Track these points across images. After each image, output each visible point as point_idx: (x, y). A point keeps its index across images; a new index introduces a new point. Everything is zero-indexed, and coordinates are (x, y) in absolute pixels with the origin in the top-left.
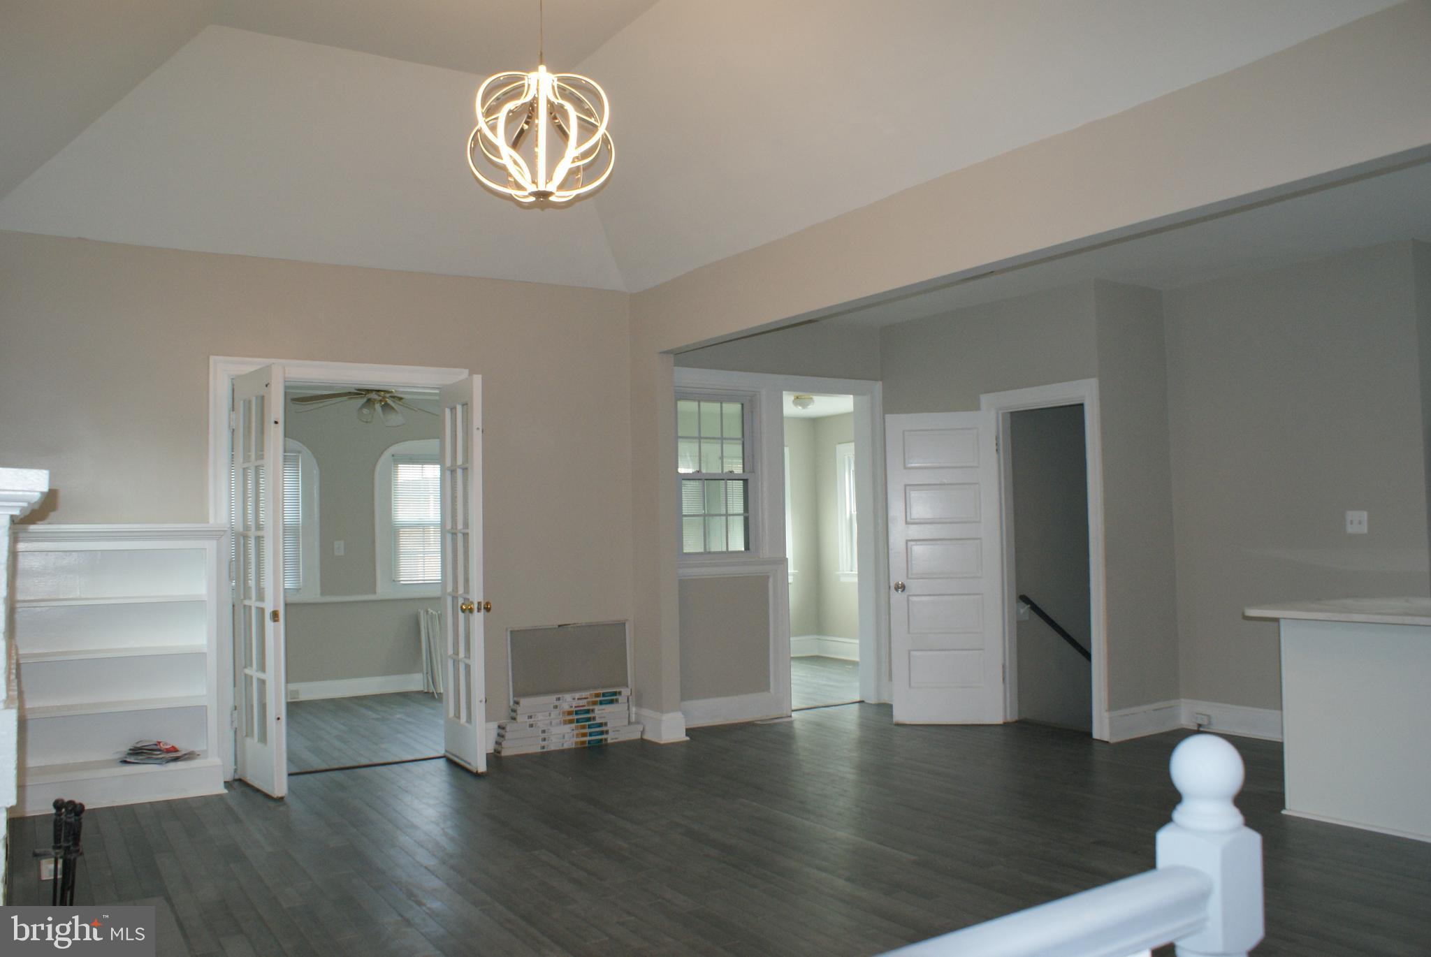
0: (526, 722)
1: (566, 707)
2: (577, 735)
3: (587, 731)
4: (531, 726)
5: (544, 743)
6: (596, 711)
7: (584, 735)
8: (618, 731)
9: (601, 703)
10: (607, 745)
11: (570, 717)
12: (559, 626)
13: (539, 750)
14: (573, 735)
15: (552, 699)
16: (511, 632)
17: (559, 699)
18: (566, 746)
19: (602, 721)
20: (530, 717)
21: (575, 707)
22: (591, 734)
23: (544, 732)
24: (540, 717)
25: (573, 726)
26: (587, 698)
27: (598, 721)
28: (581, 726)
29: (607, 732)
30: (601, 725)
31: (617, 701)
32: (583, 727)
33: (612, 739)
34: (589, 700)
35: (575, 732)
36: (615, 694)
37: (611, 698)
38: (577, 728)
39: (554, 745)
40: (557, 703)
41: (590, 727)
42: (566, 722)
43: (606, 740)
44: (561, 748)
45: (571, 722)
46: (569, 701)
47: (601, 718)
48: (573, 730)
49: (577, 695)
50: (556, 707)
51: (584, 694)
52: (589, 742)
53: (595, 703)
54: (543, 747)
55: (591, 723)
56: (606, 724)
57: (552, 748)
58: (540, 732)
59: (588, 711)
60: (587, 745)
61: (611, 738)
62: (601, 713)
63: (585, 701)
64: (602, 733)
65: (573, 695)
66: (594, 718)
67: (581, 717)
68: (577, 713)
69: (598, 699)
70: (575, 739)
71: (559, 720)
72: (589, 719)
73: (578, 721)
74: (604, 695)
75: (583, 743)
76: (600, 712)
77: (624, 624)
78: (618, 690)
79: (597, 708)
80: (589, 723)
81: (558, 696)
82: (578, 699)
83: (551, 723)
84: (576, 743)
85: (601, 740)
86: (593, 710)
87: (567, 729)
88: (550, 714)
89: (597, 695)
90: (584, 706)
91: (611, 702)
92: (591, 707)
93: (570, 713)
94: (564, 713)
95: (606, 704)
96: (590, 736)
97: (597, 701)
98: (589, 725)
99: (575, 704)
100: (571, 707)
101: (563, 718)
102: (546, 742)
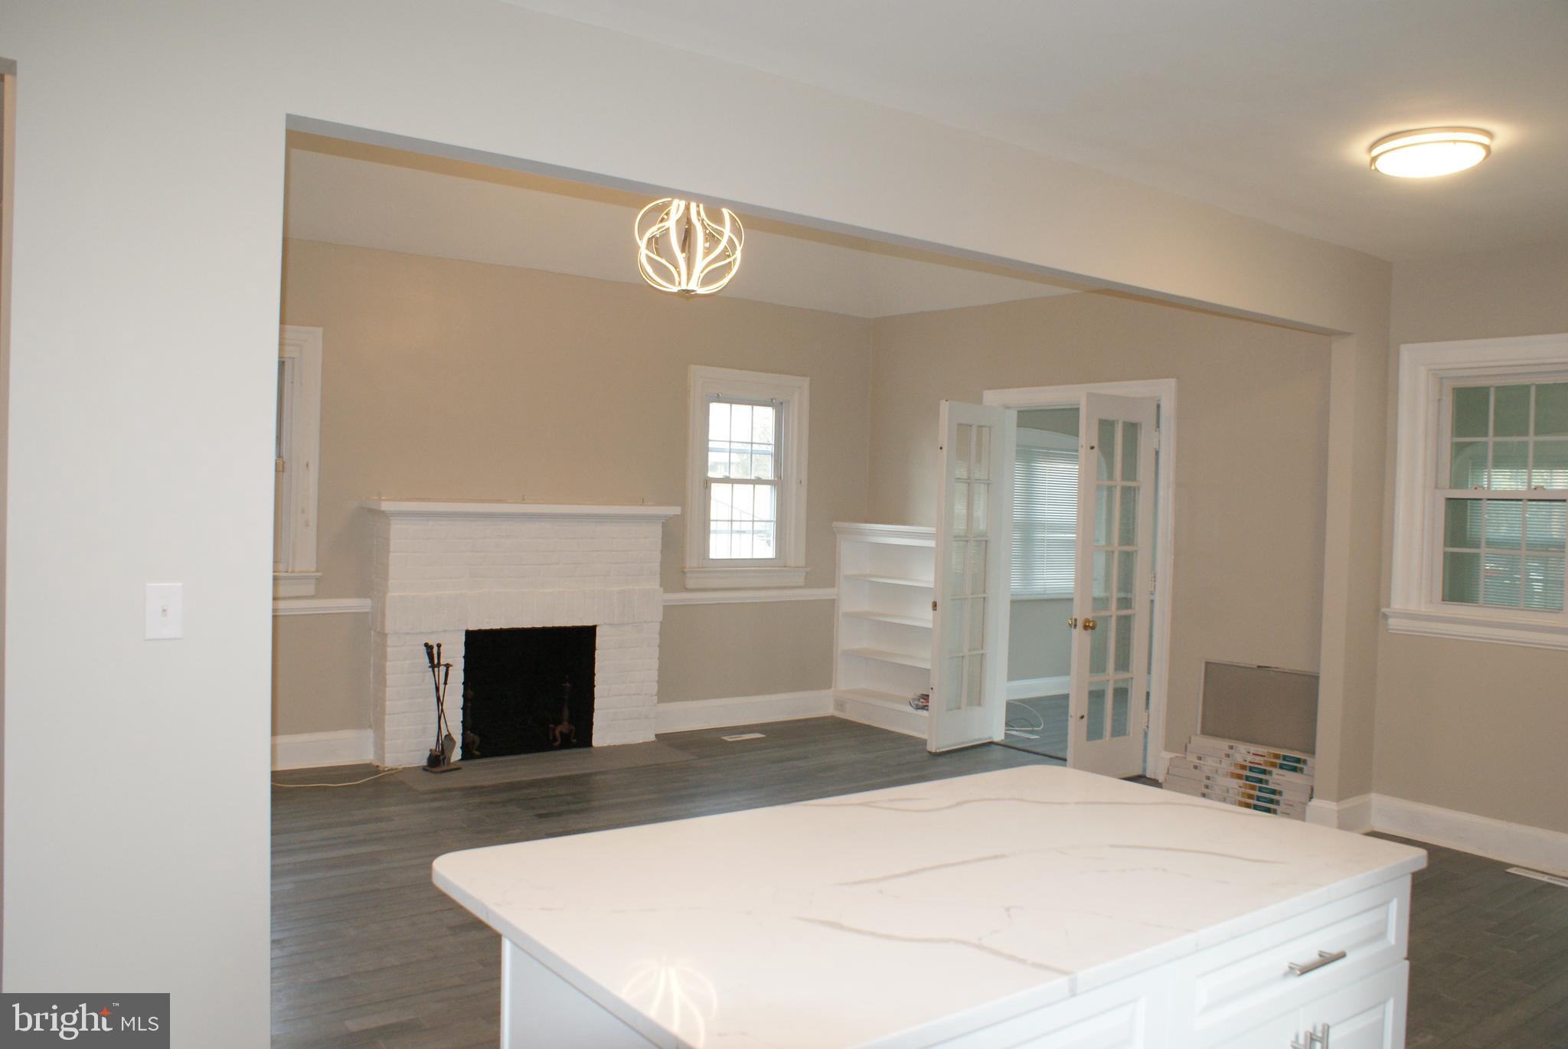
0: (1192, 762)
1: (1240, 760)
2: (1244, 795)
3: (1257, 793)
4: (1196, 767)
6: (1274, 776)
7: (1251, 797)
9: (1281, 767)
11: (1240, 772)
12: (1259, 667)
14: (1239, 792)
15: (1223, 745)
16: (1207, 663)
17: (1231, 748)
20: (1200, 758)
21: (1250, 762)
22: (1258, 798)
23: (1208, 778)
24: (1210, 763)
25: (1241, 782)
26: (1264, 756)
27: (1271, 786)
28: (1250, 785)
29: (1277, 803)
30: (1274, 792)
31: (1301, 770)
32: (1253, 788)
34: (1265, 759)
35: (1243, 790)
36: (1298, 760)
37: (1294, 766)
38: (1245, 786)
40: (1230, 752)
41: (1261, 790)
42: (1233, 775)
45: (1239, 777)
46: (1244, 753)
47: (1273, 783)
48: (1240, 787)
49: (1253, 749)
50: (1228, 756)
51: (1261, 750)
53: (1274, 765)
55: (1263, 786)
56: (1280, 793)
58: (1205, 777)
59: (1264, 772)
62: (1279, 779)
63: (1262, 759)
64: (1272, 801)
65: (1247, 747)
66: (1267, 782)
67: (1254, 775)
68: (1251, 769)
69: (1277, 761)
70: (1240, 798)
71: (1224, 771)
72: (1260, 781)
73: (1247, 778)
74: (1285, 758)
76: (1277, 777)
78: (1303, 758)
79: (1275, 771)
80: (1260, 785)
81: (1231, 744)
82: (1254, 754)
83: (1217, 771)
86: (1270, 773)
87: (1235, 783)
88: (1221, 762)
89: (1277, 756)
90: (1260, 764)
91: (1294, 769)
92: (1268, 768)
93: (1243, 767)
94: (1236, 765)
95: (1287, 769)
96: (1258, 800)
97: (1276, 763)
98: (1260, 787)
99: (1250, 758)
100: (1245, 761)
101: (1232, 769)
102: (1207, 790)
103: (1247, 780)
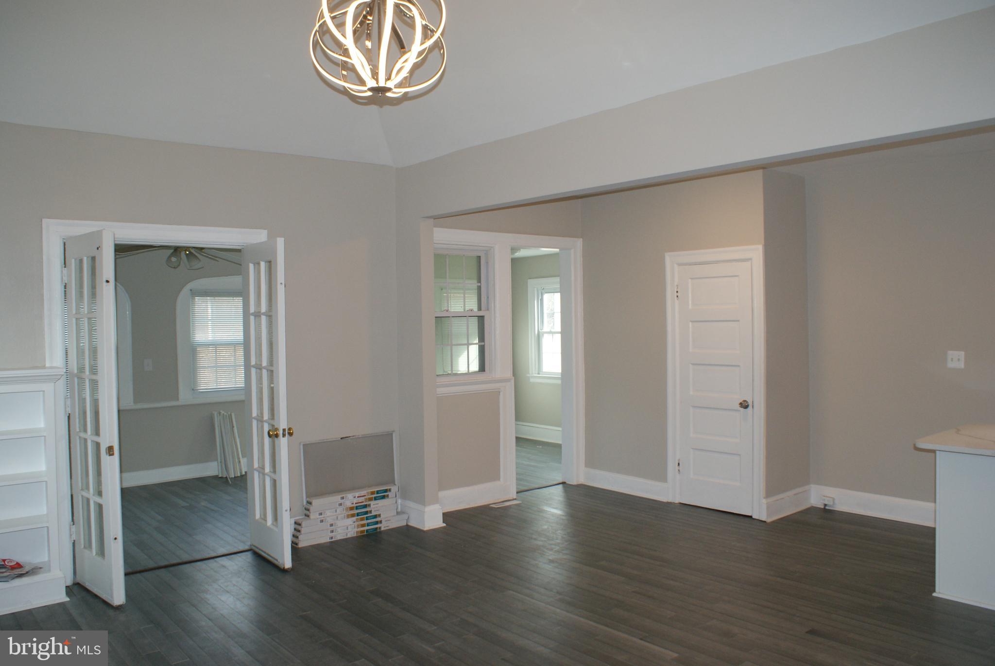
0: (318, 519)
1: (349, 504)
2: (358, 526)
3: (365, 522)
4: (322, 521)
5: (332, 535)
7: (363, 526)
8: (390, 520)
9: (376, 499)
10: (381, 532)
11: (352, 512)
12: (341, 438)
13: (329, 540)
14: (355, 526)
15: (337, 498)
16: (304, 445)
17: (343, 498)
18: (349, 536)
19: (377, 513)
20: (321, 514)
21: (356, 503)
22: (368, 525)
23: (332, 525)
24: (328, 513)
25: (354, 519)
26: (365, 496)
27: (373, 513)
28: (361, 518)
29: (381, 522)
30: (375, 516)
31: (388, 496)
32: (362, 519)
33: (385, 527)
34: (366, 497)
35: (356, 524)
36: (386, 491)
37: (382, 495)
38: (357, 520)
39: (339, 536)
40: (342, 501)
41: (367, 518)
42: (348, 516)
43: (380, 528)
44: (345, 537)
45: (353, 515)
46: (351, 499)
47: (375, 511)
48: (354, 522)
49: (357, 494)
50: (341, 505)
51: (362, 493)
52: (367, 531)
53: (370, 499)
54: (332, 538)
55: (369, 515)
56: (379, 515)
57: (339, 537)
58: (329, 526)
59: (365, 506)
60: (366, 533)
61: (383, 527)
62: (376, 507)
63: (364, 498)
64: (377, 523)
65: (353, 494)
66: (371, 512)
67: (361, 511)
68: (357, 508)
69: (374, 496)
70: (356, 529)
71: (343, 515)
72: (366, 513)
73: (358, 515)
74: (378, 492)
75: (362, 532)
76: (374, 506)
77: (392, 434)
78: (388, 488)
79: (372, 503)
80: (367, 515)
81: (342, 496)
82: (358, 497)
83: (337, 517)
84: (357, 532)
85: (377, 528)
86: (369, 505)
87: (350, 521)
88: (336, 511)
89: (373, 493)
90: (363, 502)
91: (384, 497)
92: (367, 503)
93: (352, 509)
94: (347, 509)
95: (379, 499)
96: (368, 526)
97: (372, 498)
98: (366, 517)
99: (355, 501)
100: (353, 504)
101: (346, 513)
102: (333, 534)
103: (358, 516)
